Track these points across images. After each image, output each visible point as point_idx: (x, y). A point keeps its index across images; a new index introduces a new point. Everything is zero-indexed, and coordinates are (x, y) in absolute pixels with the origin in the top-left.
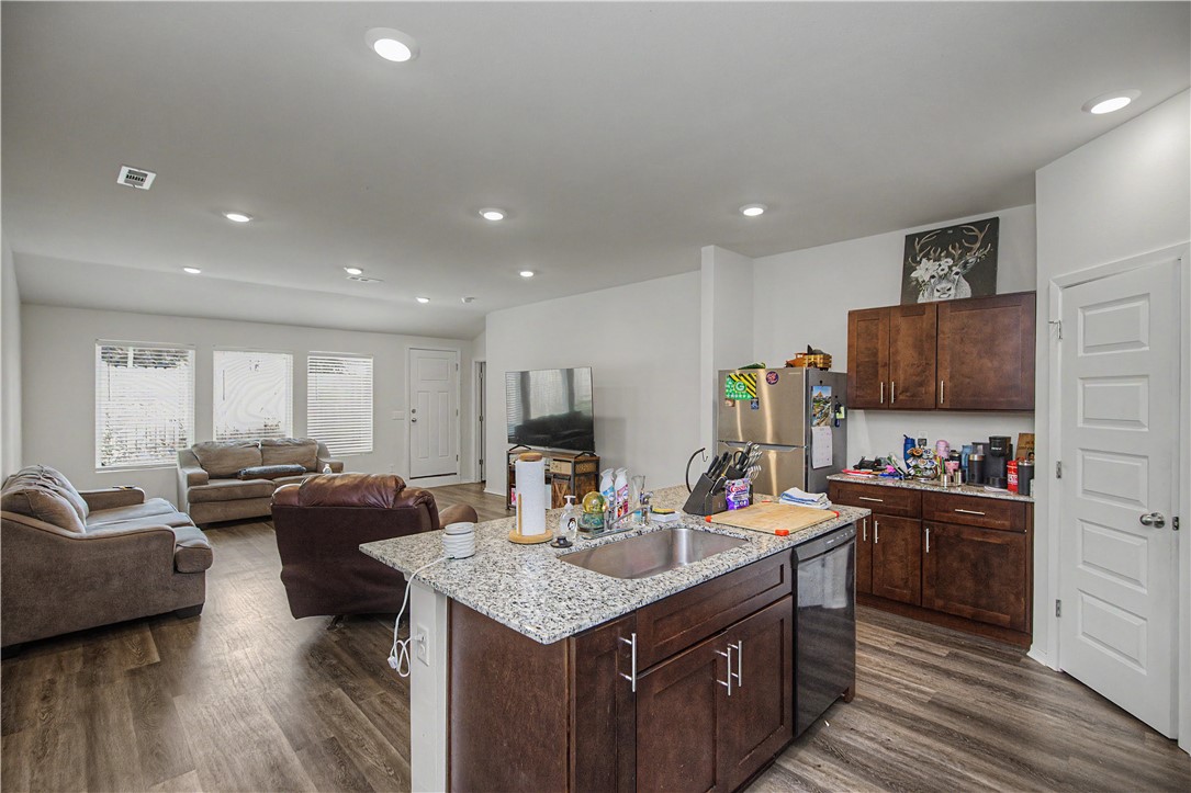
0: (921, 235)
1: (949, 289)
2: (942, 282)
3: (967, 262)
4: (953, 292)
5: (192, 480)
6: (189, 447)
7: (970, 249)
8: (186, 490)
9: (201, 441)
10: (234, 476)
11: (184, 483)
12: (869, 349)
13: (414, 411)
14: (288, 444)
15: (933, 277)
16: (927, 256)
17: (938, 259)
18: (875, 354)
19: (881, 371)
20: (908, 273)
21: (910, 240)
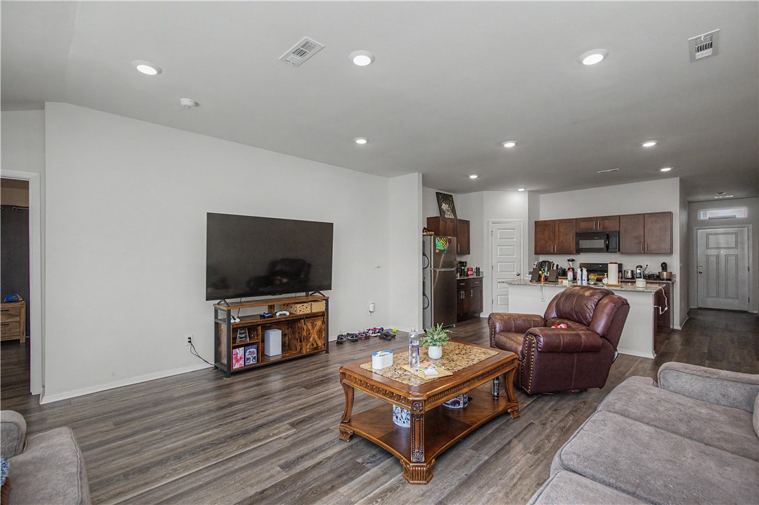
0: (441, 194)
1: (450, 215)
2: (448, 212)
3: (451, 207)
7: (450, 203)
15: (446, 209)
16: (443, 201)
17: (445, 204)
20: (440, 206)
21: (438, 194)
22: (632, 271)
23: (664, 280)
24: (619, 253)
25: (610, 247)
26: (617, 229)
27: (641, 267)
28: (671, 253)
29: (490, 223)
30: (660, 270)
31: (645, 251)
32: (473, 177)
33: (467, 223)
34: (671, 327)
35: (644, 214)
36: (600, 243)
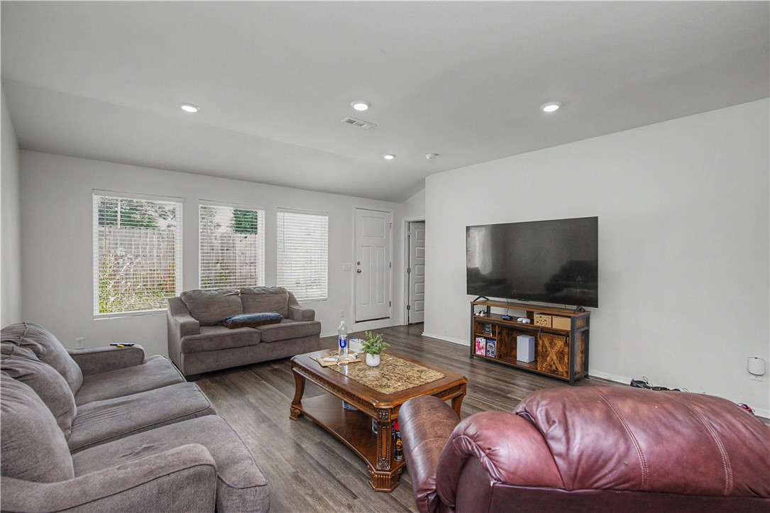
5: (185, 329)
6: (178, 295)
8: (179, 341)
9: (189, 289)
10: (221, 323)
11: (178, 332)
13: (359, 264)
14: (264, 293)
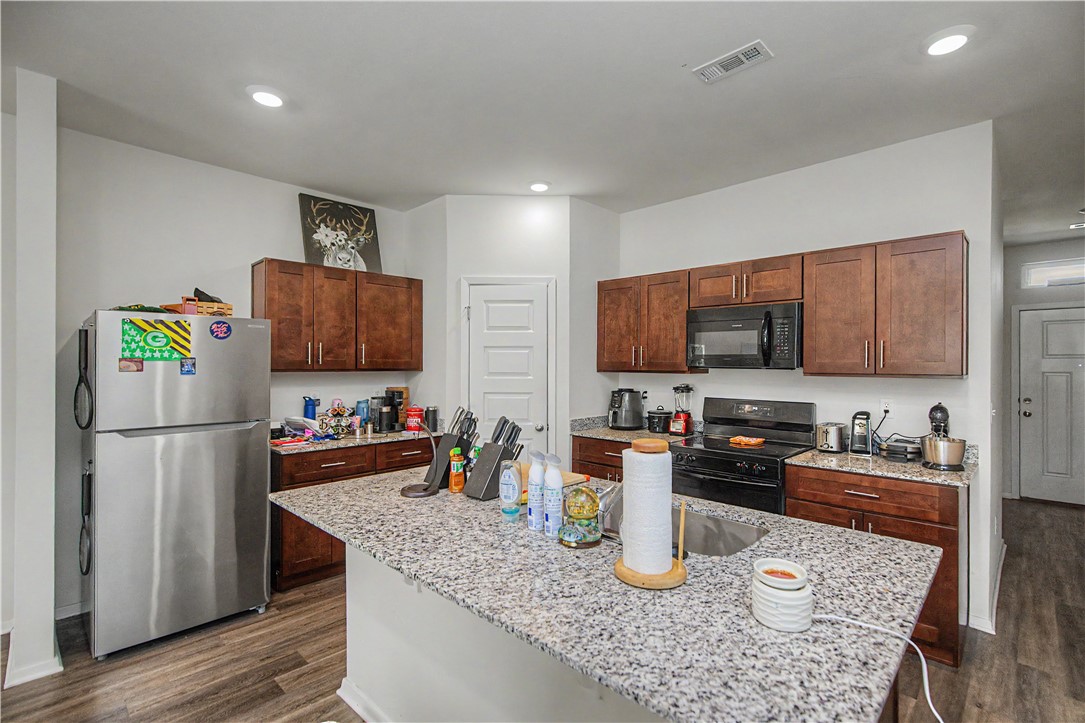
0: (317, 200)
1: (349, 261)
2: (340, 251)
3: (358, 240)
4: (351, 263)
7: (359, 230)
12: (291, 306)
15: (333, 244)
16: (324, 221)
17: (334, 229)
18: (298, 312)
19: (305, 330)
20: (308, 232)
21: (305, 199)
22: (841, 432)
23: (935, 466)
24: (800, 371)
25: (776, 354)
26: (795, 294)
27: (867, 415)
28: (962, 372)
29: (464, 284)
30: (926, 428)
31: (878, 367)
32: (268, 99)
33: (414, 286)
34: (962, 621)
35: (875, 246)
36: (747, 340)
